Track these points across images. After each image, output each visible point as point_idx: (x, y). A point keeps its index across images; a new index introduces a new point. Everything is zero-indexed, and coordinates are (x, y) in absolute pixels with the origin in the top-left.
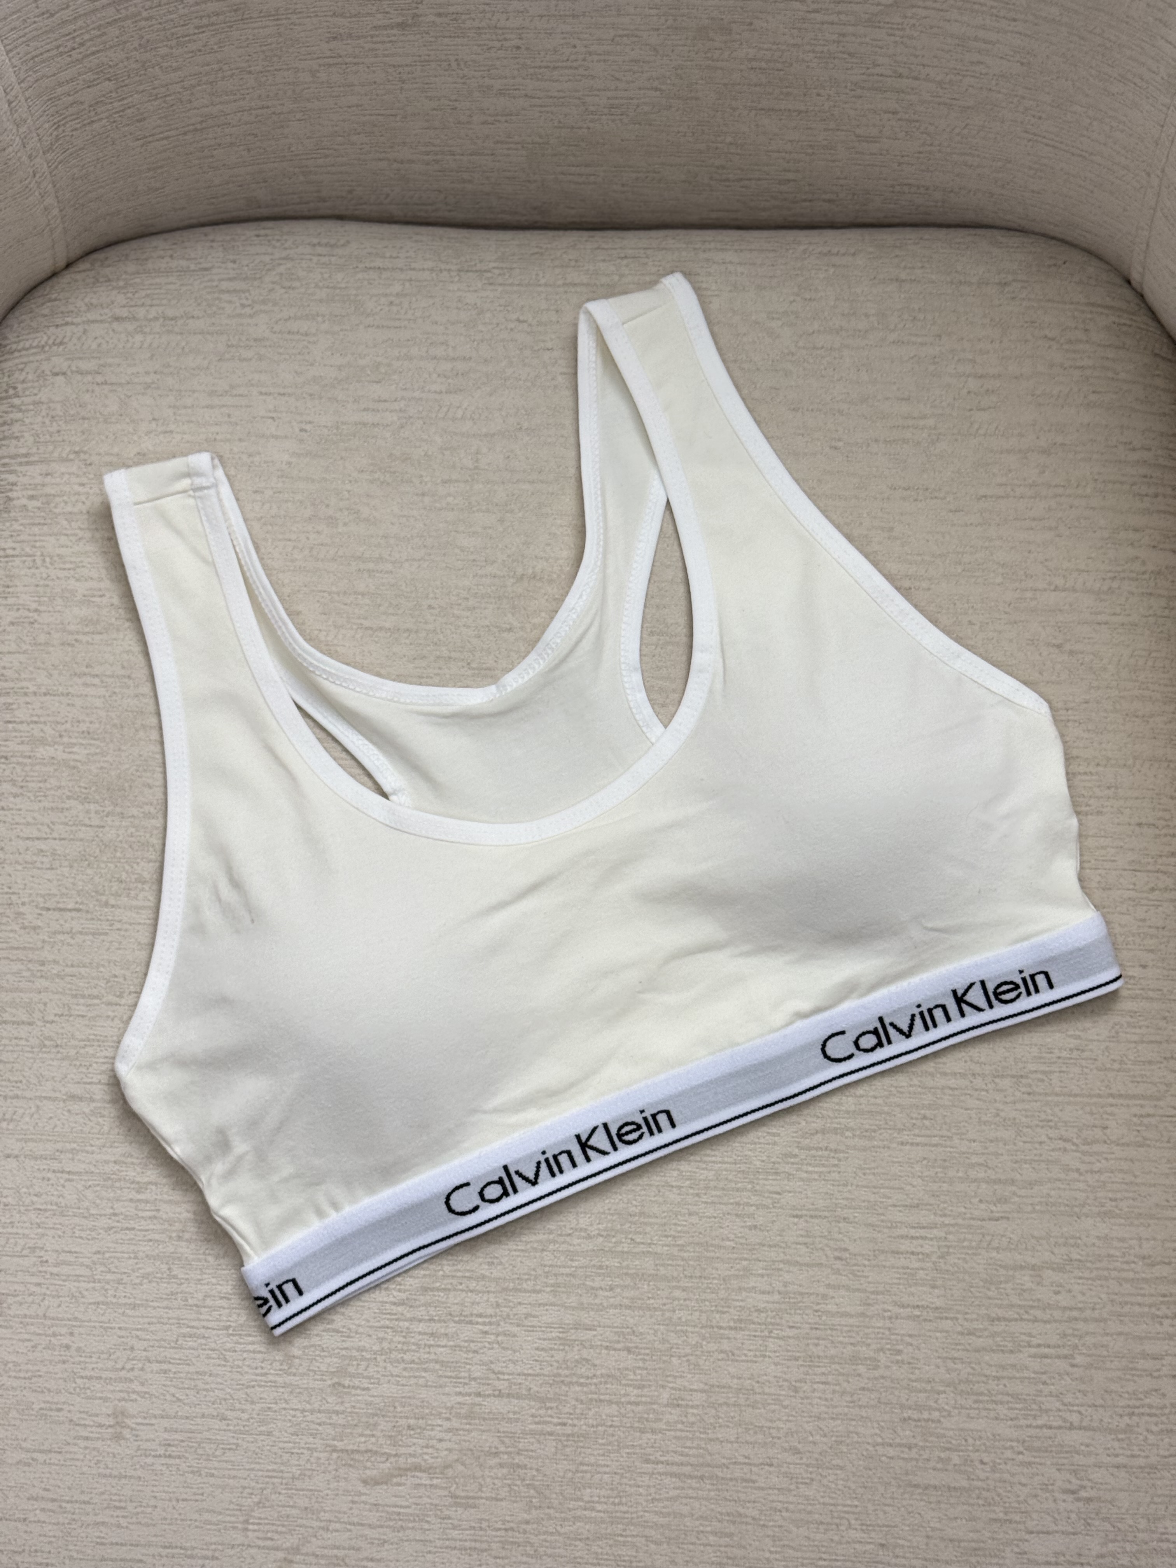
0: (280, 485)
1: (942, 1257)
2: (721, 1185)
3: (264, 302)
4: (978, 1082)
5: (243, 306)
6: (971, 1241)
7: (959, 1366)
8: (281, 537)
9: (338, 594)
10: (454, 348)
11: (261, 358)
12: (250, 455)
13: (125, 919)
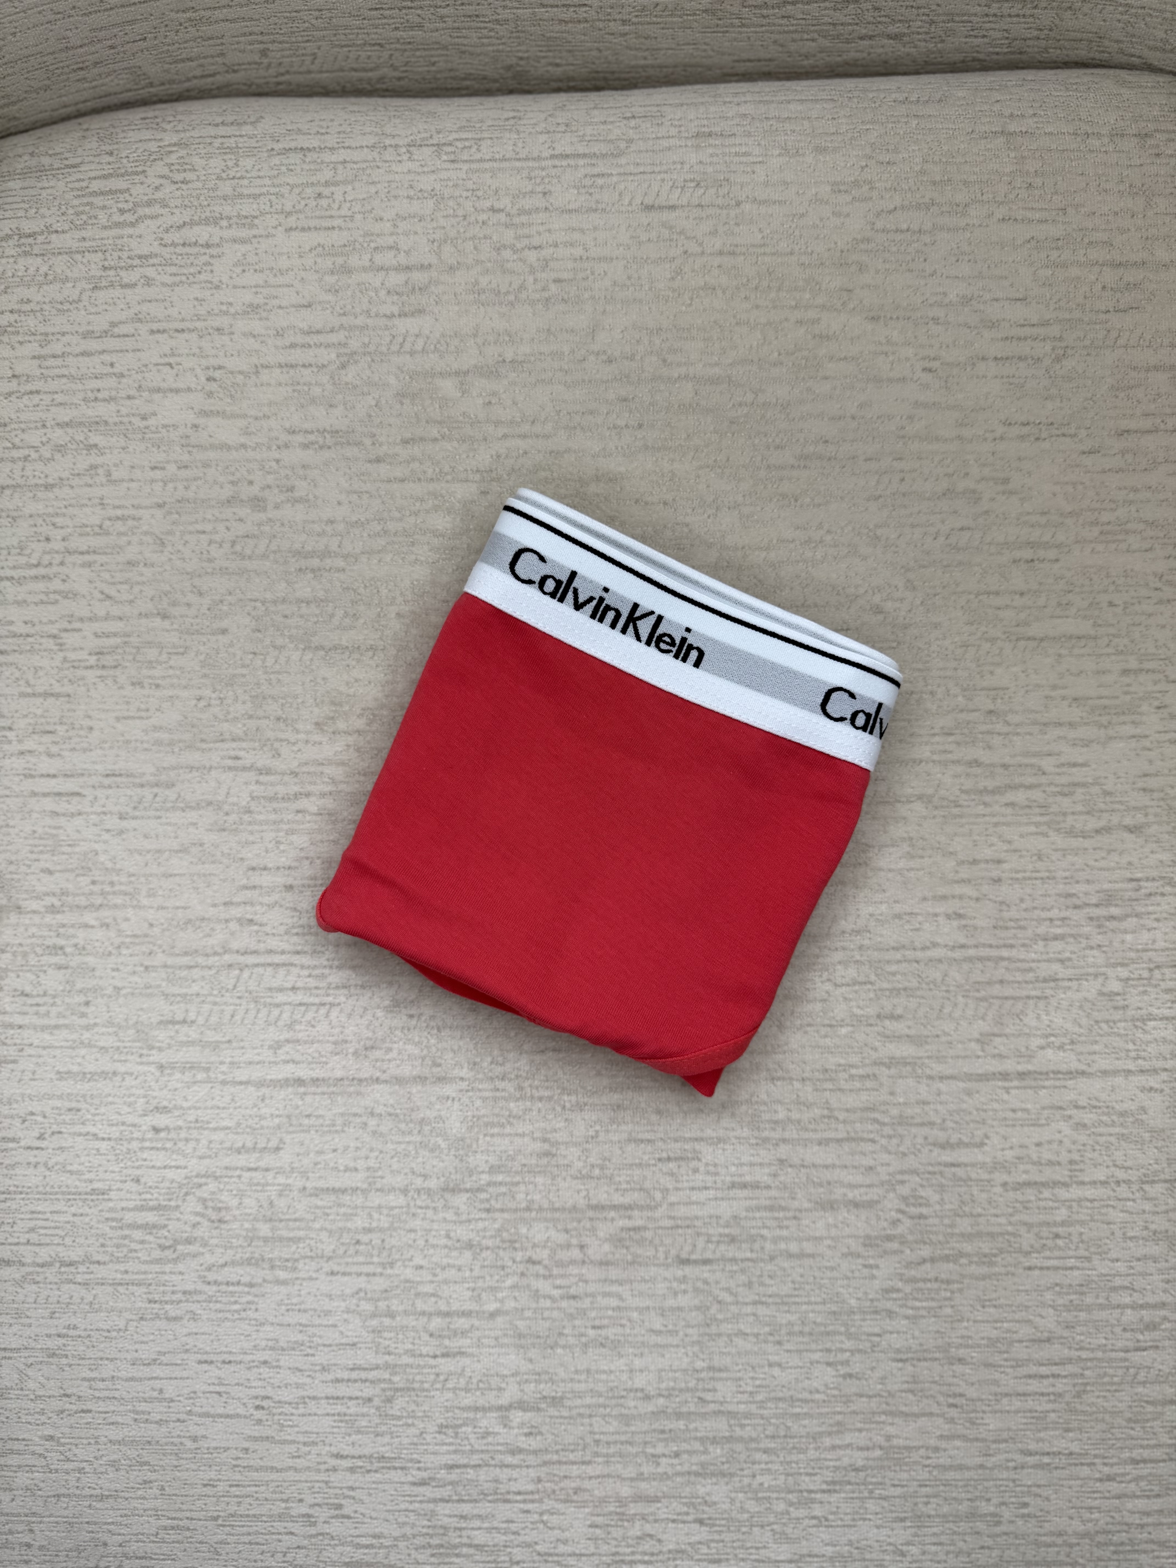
0: (186, 457)
1: (1078, 1395)
2: (807, 1329)
3: (149, 204)
4: (1123, 1191)
5: (122, 211)
6: (1113, 1376)
7: (1096, 1515)
8: (191, 528)
9: (275, 602)
10: (407, 253)
11: (149, 282)
12: (144, 418)
13: (36, 1042)
